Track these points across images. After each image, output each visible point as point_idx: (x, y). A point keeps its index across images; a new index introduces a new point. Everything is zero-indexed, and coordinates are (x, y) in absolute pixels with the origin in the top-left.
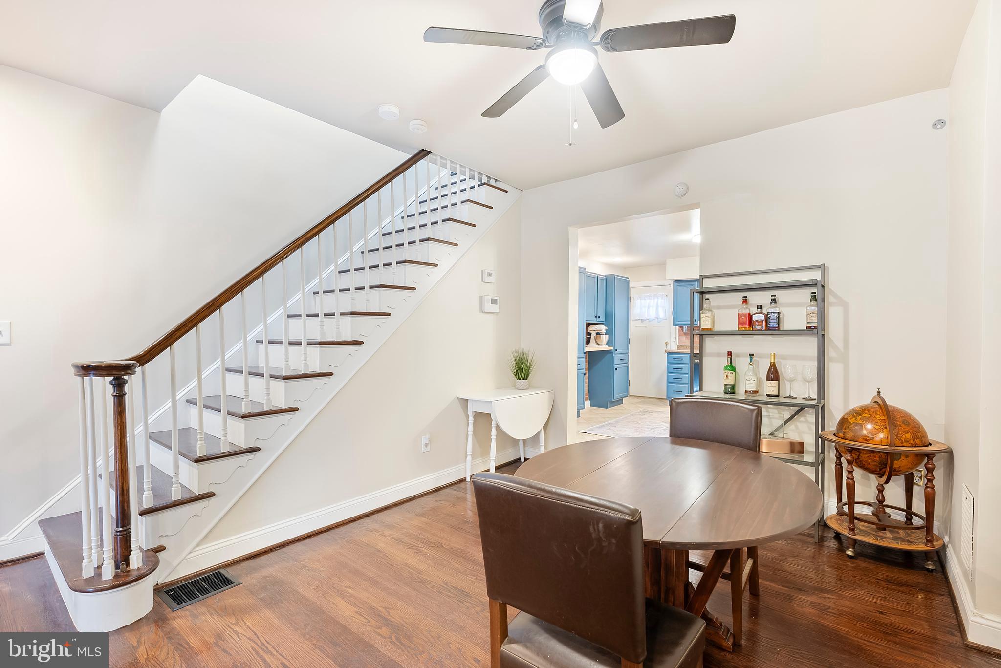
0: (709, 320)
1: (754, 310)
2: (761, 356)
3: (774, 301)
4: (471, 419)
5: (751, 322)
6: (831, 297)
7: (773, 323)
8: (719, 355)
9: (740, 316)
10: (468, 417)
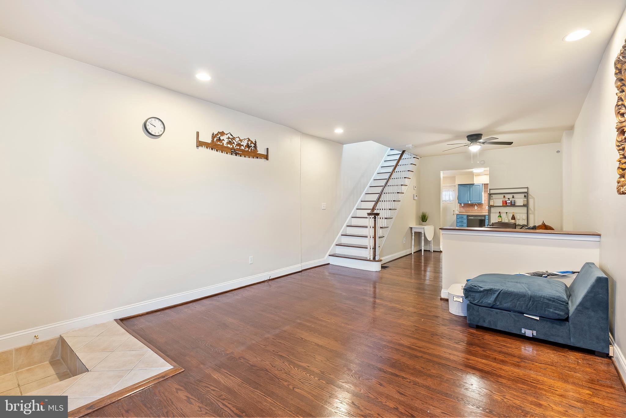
0: (493, 202)
1: (507, 200)
2: (509, 213)
3: (513, 197)
4: (413, 234)
5: (506, 203)
6: (530, 196)
7: (513, 203)
8: (496, 213)
9: (503, 201)
10: (412, 233)
